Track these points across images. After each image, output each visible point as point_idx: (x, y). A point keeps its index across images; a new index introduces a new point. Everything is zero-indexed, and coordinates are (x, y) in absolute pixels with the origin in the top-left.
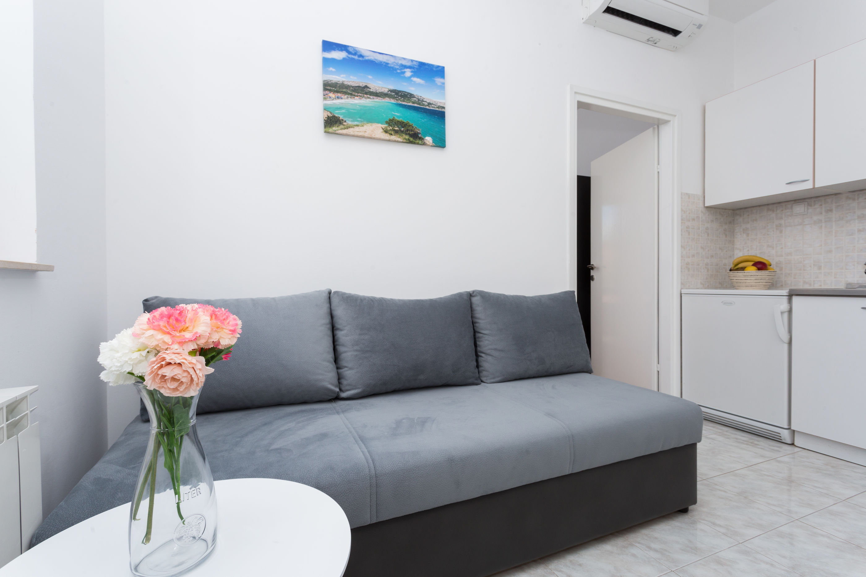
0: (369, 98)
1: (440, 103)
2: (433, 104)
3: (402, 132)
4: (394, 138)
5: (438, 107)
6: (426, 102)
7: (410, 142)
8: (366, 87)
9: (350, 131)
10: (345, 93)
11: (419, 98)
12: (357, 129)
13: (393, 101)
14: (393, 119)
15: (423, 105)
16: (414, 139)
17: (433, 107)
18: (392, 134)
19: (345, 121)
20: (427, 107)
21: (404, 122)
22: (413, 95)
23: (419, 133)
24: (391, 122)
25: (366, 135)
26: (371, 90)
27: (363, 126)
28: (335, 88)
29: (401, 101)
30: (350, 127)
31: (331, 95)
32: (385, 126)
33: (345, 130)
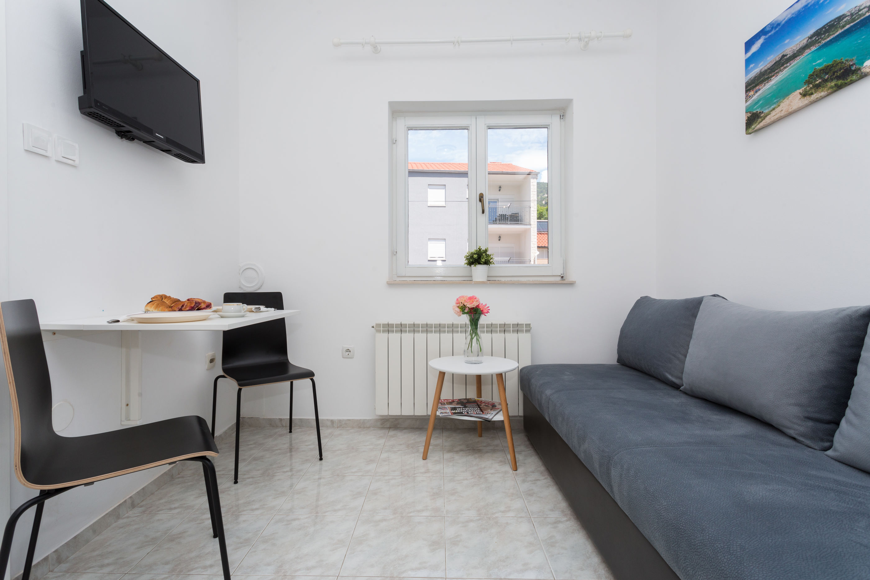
0: (785, 68)
3: (825, 81)
4: (816, 96)
7: (839, 88)
8: (784, 56)
9: (767, 120)
10: (762, 82)
11: (853, 11)
12: (773, 113)
13: (813, 49)
14: (814, 72)
15: (861, 16)
16: (843, 80)
18: (813, 94)
19: (763, 112)
21: (828, 66)
22: (843, 15)
23: (852, 66)
24: (813, 77)
25: (783, 114)
26: (788, 56)
27: (779, 106)
28: (754, 83)
29: (826, 39)
30: (766, 116)
31: (751, 93)
32: (803, 89)
33: (764, 121)
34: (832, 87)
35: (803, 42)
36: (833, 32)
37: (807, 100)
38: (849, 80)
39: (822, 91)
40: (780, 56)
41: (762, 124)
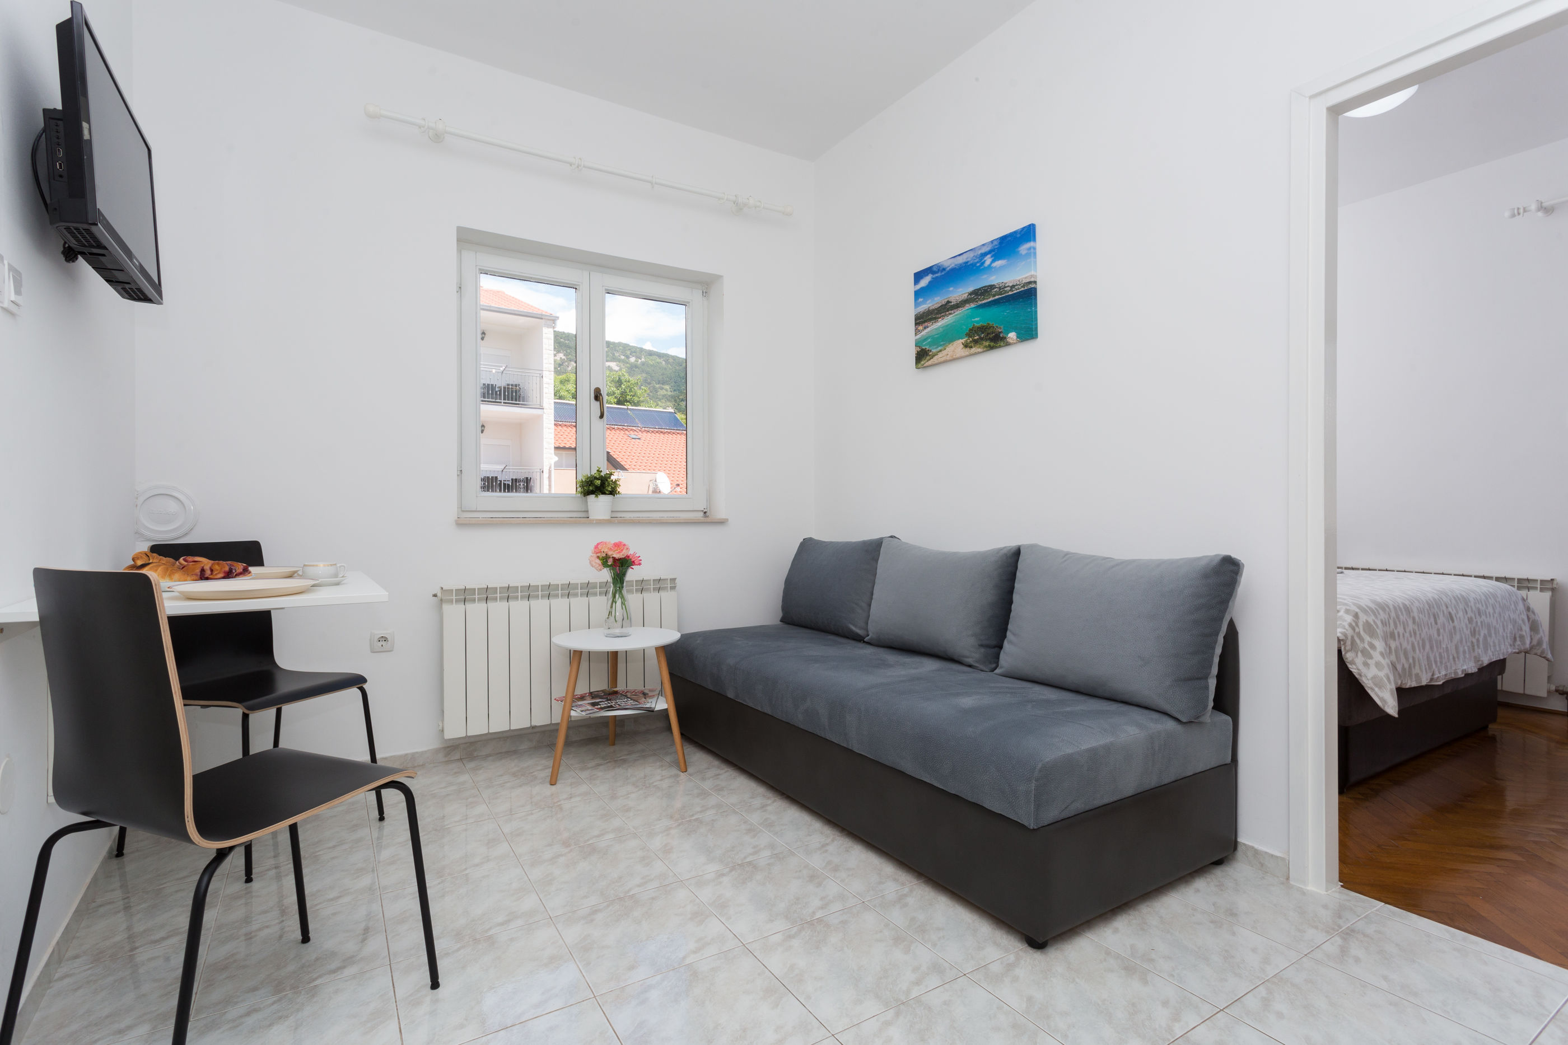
0: (950, 314)
1: (1026, 278)
2: (1017, 285)
3: (982, 339)
4: (974, 350)
5: (1023, 287)
6: (1008, 286)
7: (991, 348)
8: (949, 302)
9: (935, 360)
10: (930, 320)
11: (1001, 285)
12: (940, 355)
13: (973, 305)
14: (973, 328)
15: (1006, 292)
16: (995, 343)
17: (1017, 289)
18: (972, 347)
19: (931, 351)
20: (1010, 293)
21: (984, 326)
22: (994, 285)
23: (1000, 332)
24: (972, 332)
25: (948, 358)
26: (953, 303)
27: (945, 349)
28: (923, 318)
29: (981, 301)
30: (934, 356)
31: (920, 328)
32: (965, 340)
33: (932, 360)
34: (986, 347)
35: (964, 295)
36: (987, 296)
37: (967, 351)
38: (998, 345)
39: (979, 347)
40: (946, 300)
41: (930, 362)
